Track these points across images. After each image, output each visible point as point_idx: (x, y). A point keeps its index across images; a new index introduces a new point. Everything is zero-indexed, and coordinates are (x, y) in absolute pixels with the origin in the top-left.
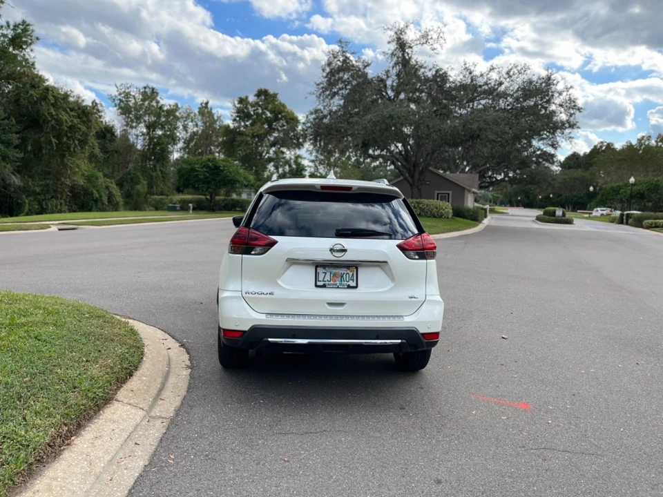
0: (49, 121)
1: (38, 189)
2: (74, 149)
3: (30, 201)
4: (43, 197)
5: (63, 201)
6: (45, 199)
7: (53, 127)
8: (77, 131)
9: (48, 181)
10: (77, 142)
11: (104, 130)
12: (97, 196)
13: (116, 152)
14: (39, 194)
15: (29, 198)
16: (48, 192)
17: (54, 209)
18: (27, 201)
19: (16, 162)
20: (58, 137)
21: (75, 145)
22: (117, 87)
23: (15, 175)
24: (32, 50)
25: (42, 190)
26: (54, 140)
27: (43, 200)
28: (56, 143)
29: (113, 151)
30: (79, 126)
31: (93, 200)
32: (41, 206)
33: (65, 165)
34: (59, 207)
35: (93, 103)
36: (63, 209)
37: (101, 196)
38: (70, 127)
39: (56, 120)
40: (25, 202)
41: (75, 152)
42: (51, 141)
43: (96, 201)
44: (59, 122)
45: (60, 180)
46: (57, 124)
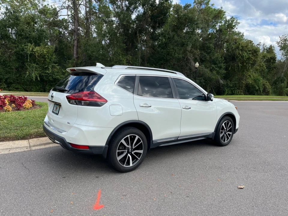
0: (239, 57)
1: (231, 85)
2: (248, 68)
3: (228, 90)
4: (233, 88)
5: (242, 91)
6: (234, 89)
7: (240, 59)
8: (250, 60)
9: (236, 82)
10: (250, 65)
11: (270, 58)
12: (258, 88)
13: (275, 68)
14: (232, 87)
15: (228, 89)
16: (236, 86)
17: (238, 93)
18: (227, 90)
19: (223, 74)
20: (242, 63)
21: (249, 66)
22: (280, 37)
23: (222, 80)
24: (237, 28)
25: (233, 86)
26: (240, 65)
27: (233, 90)
28: (241, 66)
29: (273, 68)
30: (252, 57)
31: (256, 90)
32: (232, 92)
33: (244, 75)
34: (240, 93)
35: (270, 47)
36: (241, 94)
37: (259, 89)
38: (248, 58)
39: (242, 56)
40: (226, 90)
41: (249, 69)
42: (239, 65)
43: (257, 91)
44: (242, 57)
45: (241, 81)
46: (242, 58)
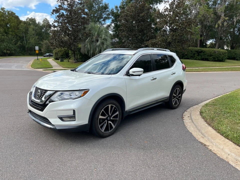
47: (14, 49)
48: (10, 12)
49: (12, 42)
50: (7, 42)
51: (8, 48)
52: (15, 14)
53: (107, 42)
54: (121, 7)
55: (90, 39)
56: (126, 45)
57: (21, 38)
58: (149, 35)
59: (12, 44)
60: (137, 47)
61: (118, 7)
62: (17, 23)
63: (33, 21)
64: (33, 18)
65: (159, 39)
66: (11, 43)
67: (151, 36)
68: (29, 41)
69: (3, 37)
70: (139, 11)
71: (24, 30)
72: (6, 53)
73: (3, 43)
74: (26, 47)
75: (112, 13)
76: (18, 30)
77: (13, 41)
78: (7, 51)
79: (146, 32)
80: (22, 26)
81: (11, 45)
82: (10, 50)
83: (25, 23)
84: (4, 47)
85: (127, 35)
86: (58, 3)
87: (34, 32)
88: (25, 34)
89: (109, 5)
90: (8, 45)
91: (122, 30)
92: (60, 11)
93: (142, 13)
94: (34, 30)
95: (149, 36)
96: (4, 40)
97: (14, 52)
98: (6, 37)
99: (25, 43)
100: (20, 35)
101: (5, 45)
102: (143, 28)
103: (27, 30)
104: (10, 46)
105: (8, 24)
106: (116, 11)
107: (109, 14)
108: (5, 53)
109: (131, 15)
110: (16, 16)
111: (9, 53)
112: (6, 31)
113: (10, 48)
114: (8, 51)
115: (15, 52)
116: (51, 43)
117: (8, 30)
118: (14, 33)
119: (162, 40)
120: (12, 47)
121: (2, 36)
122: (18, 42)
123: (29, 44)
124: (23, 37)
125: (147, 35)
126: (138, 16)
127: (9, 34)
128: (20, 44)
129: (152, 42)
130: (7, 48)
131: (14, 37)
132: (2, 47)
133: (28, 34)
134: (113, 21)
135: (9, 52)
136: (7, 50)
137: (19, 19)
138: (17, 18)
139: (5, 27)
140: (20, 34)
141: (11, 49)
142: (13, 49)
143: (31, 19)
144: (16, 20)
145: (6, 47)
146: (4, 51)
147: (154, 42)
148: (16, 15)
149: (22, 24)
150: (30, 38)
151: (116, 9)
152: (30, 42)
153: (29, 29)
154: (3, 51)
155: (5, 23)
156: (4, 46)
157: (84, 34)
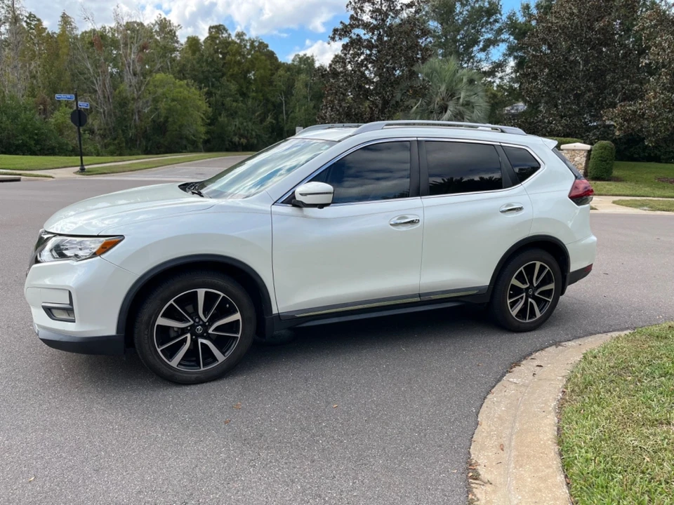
47: (257, 135)
48: (256, 44)
49: (253, 117)
50: (242, 117)
51: (244, 130)
52: (267, 46)
53: (473, 112)
54: (542, 6)
55: (424, 104)
56: (540, 121)
57: (277, 107)
58: (623, 88)
59: (254, 122)
60: (576, 125)
61: (532, 5)
62: (271, 70)
63: (307, 62)
64: (307, 56)
65: (653, 101)
66: (251, 120)
67: (629, 90)
68: (292, 115)
69: (235, 104)
70: (594, 13)
71: (284, 88)
72: (237, 143)
73: (233, 118)
74: (285, 129)
75: (513, 26)
76: (271, 88)
77: (256, 114)
78: (240, 139)
79: (613, 78)
80: (280, 76)
81: (250, 124)
82: (246, 138)
83: (288, 68)
84: (234, 128)
85: (543, 90)
86: (348, 11)
87: (304, 91)
88: (286, 97)
89: (500, 4)
90: (245, 124)
91: (532, 76)
92: (353, 31)
93: (603, 18)
94: (306, 85)
95: (621, 91)
96: (236, 113)
97: (256, 142)
98: (240, 104)
99: (283, 119)
100: (273, 99)
101: (237, 123)
102: (603, 65)
103: (290, 86)
104: (247, 128)
105: (249, 72)
106: (524, 18)
107: (500, 31)
108: (235, 144)
109: (564, 28)
110: (268, 51)
111: (244, 144)
112: (244, 90)
113: (248, 130)
114: (242, 140)
115: (258, 141)
116: (322, 117)
117: (247, 88)
118: (261, 95)
119: (663, 103)
120: (252, 130)
121: (234, 101)
122: (268, 116)
123: (291, 122)
124: (281, 104)
125: (615, 88)
126: (591, 28)
127: (249, 97)
128: (271, 122)
129: (624, 111)
130: (242, 131)
131: (258, 105)
132: (230, 128)
133: (293, 97)
134: (511, 50)
135: (244, 141)
136: (241, 136)
137: (276, 59)
138: (271, 55)
139: (242, 80)
140: (274, 96)
141: (249, 135)
142: (254, 133)
143: (302, 57)
144: (268, 62)
145: (239, 128)
146: (234, 140)
147: (633, 111)
148: (270, 48)
149: (281, 72)
150: (295, 107)
151: (524, 12)
152: (296, 118)
153: (296, 82)
154: (231, 139)
155: (243, 70)
156: (236, 125)
157: (409, 91)
